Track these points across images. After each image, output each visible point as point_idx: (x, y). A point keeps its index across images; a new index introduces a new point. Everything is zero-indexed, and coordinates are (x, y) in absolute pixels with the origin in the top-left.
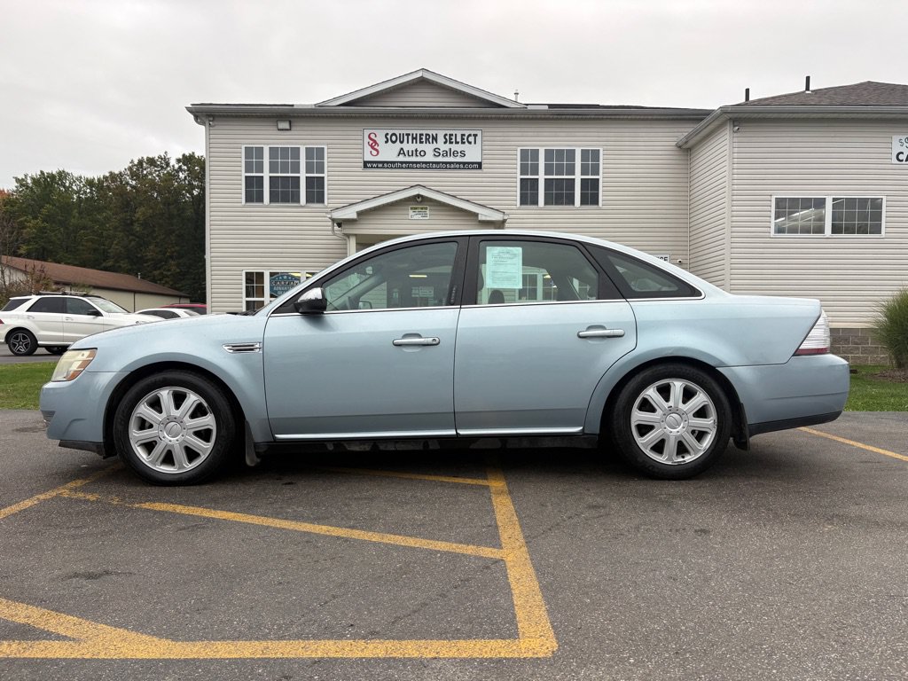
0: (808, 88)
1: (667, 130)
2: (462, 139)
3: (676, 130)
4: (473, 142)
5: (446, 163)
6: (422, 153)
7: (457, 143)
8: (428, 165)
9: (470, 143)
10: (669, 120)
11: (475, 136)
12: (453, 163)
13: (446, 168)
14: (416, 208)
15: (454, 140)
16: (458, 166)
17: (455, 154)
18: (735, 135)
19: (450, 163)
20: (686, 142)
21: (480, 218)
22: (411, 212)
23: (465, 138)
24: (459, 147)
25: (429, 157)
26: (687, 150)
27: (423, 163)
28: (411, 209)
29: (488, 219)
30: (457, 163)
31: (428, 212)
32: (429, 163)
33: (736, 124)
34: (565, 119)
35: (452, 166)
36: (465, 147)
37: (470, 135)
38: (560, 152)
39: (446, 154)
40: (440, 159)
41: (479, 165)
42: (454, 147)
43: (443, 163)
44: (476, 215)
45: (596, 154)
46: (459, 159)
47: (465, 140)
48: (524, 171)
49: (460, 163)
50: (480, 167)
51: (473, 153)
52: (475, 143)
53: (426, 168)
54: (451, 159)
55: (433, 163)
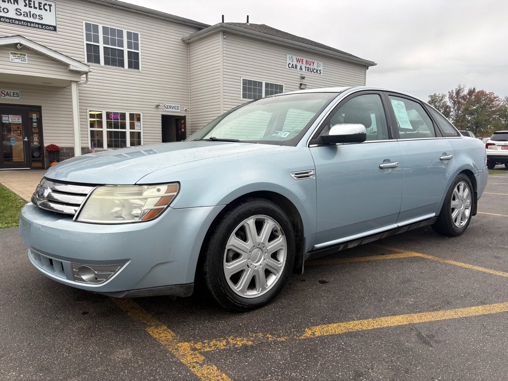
0: (248, 22)
1: (177, 29)
2: (40, 6)
3: (181, 30)
4: (48, 10)
5: (27, 22)
6: (5, 10)
7: (35, 8)
8: (11, 21)
9: (46, 10)
10: (177, 23)
11: (50, 6)
12: (33, 23)
13: (27, 26)
14: (15, 54)
15: (32, 5)
16: (37, 26)
17: (34, 16)
18: (224, 40)
19: (31, 23)
20: (189, 39)
21: (71, 68)
22: (11, 56)
23: (42, 5)
24: (37, 12)
25: (12, 14)
26: (188, 43)
27: (7, 18)
28: (12, 53)
29: (78, 69)
30: (36, 23)
31: (26, 58)
32: (12, 19)
33: (225, 34)
34: (115, 8)
35: (32, 25)
36: (42, 12)
37: (45, 4)
38: (113, 30)
39: (26, 14)
40: (21, 18)
41: (55, 29)
42: (33, 11)
43: (24, 21)
44: (67, 65)
45: (136, 35)
46: (37, 21)
47: (42, 7)
48: (88, 38)
49: (39, 24)
50: (55, 30)
51: (49, 18)
52: (50, 11)
53: (9, 23)
54: (31, 20)
55: (15, 20)
